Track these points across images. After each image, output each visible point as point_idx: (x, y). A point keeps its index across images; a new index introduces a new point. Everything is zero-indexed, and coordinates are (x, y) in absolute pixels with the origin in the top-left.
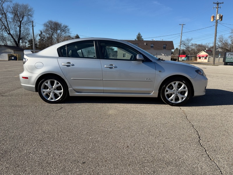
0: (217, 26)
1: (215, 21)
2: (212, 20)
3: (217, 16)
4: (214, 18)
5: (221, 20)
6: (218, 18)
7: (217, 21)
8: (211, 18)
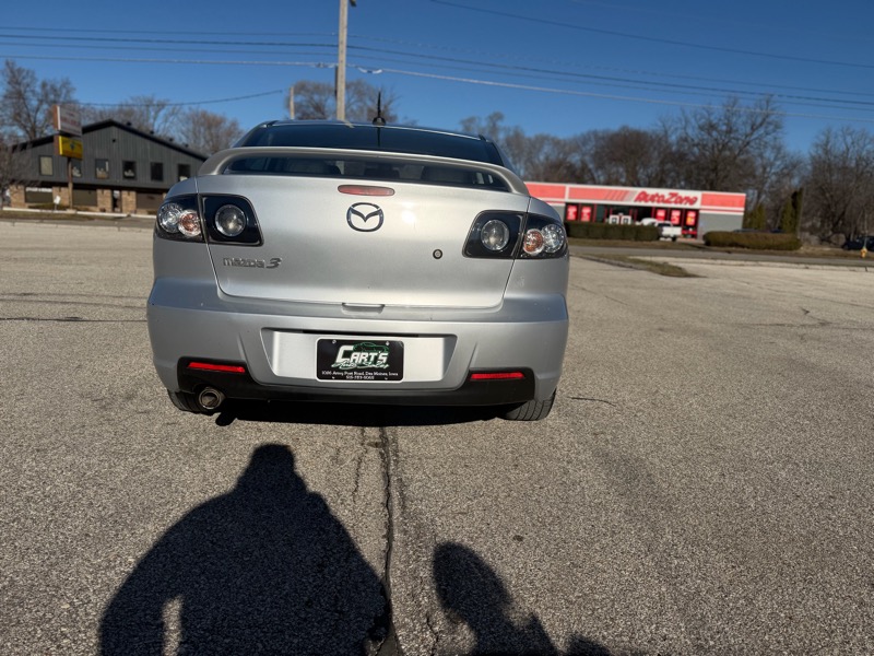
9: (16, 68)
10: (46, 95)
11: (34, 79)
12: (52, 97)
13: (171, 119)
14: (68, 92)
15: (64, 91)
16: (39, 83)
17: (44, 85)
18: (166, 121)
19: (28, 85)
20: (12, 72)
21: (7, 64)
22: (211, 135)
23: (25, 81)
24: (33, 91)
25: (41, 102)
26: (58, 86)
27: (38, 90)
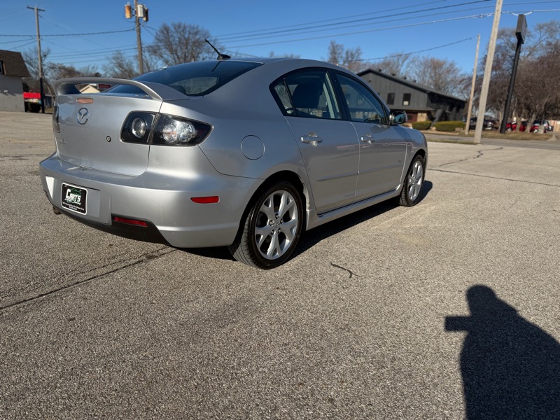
0: (139, 31)
1: (134, 19)
2: (128, 16)
3: (137, 8)
4: (131, 12)
5: (147, 20)
6: (140, 14)
7: (138, 20)
8: (125, 10)
9: (335, 45)
10: (347, 58)
11: (343, 50)
12: (350, 59)
13: (411, 65)
14: (358, 55)
15: (357, 54)
16: (345, 52)
17: (347, 52)
18: (408, 67)
19: (340, 54)
20: (333, 47)
21: (332, 43)
22: (435, 73)
23: (338, 52)
24: (341, 57)
25: (344, 62)
26: (354, 52)
27: (344, 56)
